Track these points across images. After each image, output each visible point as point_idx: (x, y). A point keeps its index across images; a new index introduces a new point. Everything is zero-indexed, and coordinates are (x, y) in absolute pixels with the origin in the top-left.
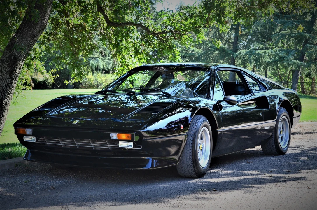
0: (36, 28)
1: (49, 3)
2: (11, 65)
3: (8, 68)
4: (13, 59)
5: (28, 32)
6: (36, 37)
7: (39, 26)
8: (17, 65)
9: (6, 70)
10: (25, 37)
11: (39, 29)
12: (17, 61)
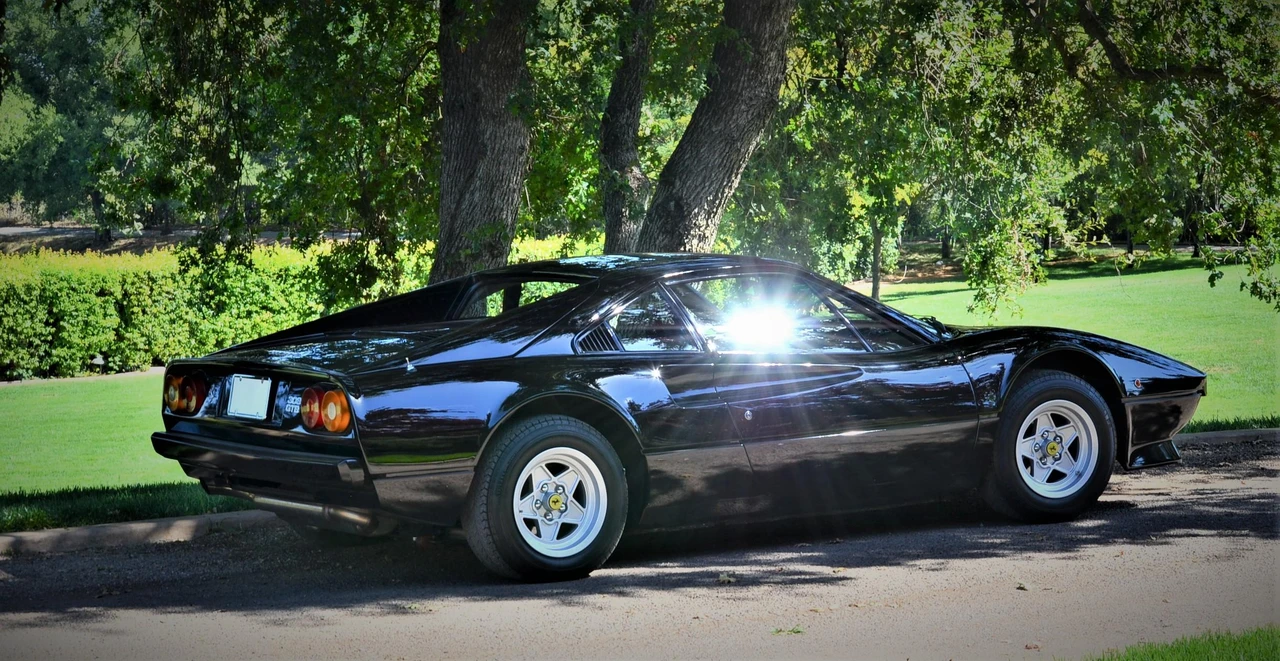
0: (733, 115)
1: (767, 36)
2: (669, 227)
3: (661, 238)
4: (673, 209)
5: (710, 127)
6: (737, 140)
7: (743, 107)
8: (688, 229)
9: (658, 242)
10: (706, 142)
11: (744, 116)
12: (686, 216)
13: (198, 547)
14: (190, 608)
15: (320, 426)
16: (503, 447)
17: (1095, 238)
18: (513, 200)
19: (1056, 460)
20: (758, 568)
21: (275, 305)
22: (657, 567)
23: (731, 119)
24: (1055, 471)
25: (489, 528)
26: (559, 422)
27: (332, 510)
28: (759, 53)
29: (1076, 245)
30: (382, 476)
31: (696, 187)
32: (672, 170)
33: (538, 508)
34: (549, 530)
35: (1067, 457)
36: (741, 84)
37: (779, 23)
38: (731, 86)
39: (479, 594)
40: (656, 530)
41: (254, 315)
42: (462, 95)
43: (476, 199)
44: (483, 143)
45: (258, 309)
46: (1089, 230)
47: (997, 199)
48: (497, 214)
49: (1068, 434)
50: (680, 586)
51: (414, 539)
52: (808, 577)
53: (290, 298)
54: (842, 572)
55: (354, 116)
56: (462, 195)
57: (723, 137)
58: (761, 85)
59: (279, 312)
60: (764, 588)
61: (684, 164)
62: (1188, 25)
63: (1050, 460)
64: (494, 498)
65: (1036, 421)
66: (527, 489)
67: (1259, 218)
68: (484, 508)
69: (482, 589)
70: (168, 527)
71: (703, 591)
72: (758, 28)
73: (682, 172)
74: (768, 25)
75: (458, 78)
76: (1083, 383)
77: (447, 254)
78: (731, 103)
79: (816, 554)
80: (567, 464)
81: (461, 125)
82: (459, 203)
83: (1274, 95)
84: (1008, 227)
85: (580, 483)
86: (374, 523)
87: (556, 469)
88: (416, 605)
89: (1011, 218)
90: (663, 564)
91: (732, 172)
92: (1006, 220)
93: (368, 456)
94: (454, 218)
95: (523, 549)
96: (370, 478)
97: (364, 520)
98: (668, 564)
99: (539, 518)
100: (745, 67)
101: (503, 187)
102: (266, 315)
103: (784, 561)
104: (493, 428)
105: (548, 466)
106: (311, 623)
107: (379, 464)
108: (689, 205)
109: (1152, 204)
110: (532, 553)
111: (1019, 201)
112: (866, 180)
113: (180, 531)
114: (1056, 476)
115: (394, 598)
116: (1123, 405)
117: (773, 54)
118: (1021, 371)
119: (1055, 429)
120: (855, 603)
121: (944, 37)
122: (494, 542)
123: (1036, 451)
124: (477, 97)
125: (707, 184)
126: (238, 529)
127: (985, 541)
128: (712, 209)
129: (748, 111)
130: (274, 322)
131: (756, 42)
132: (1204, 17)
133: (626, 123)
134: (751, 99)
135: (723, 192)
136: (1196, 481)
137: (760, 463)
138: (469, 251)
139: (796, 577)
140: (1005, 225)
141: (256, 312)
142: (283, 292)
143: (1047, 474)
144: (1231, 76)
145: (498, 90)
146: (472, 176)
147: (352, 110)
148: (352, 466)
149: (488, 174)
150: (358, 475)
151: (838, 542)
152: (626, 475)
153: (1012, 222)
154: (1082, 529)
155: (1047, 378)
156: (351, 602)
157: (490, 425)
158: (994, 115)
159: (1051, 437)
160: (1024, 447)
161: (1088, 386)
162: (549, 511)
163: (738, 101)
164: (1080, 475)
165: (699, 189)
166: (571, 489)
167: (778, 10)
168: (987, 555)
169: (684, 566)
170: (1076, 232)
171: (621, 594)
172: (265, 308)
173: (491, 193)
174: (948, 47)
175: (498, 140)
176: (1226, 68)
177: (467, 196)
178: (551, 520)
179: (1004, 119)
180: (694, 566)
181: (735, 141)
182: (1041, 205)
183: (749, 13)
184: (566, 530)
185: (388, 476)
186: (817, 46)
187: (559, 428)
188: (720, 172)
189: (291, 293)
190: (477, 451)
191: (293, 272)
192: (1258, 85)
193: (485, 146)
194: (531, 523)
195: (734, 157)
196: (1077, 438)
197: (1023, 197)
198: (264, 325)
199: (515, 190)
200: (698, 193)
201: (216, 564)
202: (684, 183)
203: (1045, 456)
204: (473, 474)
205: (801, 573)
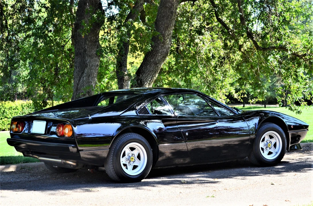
0: (157, 56)
1: (167, 35)
4: (139, 83)
5: (150, 60)
6: (158, 64)
7: (160, 54)
10: (149, 64)
12: (143, 85)
13: (19, 173)
14: (24, 190)
15: (63, 135)
16: (117, 142)
17: (243, 95)
18: (95, 80)
19: (270, 148)
20: (191, 179)
21: (8, 117)
22: (160, 179)
23: (156, 57)
24: (270, 152)
25: (113, 166)
26: (134, 135)
27: (64, 161)
28: (165, 39)
29: (238, 97)
30: (82, 150)
31: (146, 76)
32: (139, 72)
33: (127, 161)
34: (130, 167)
35: (273, 147)
36: (159, 48)
37: (170, 31)
38: (156, 48)
39: (110, 186)
40: (159, 168)
41: (3, 119)
42: (80, 50)
43: (84, 79)
44: (86, 63)
45: (4, 117)
46: (241, 93)
47: (216, 85)
48: (90, 84)
49: (273, 141)
50: (170, 184)
51: (89, 170)
52: (207, 181)
53: (12, 115)
54: (216, 180)
55: (52, 54)
56: (80, 78)
57: (154, 63)
58: (165, 48)
59: (9, 118)
60: (196, 185)
61: (142, 70)
62: (277, 35)
63: (268, 148)
64: (115, 158)
65: (265, 137)
66: (124, 155)
67: (292, 89)
68: (111, 160)
69: (111, 185)
70: (9, 167)
71: (178, 185)
72: (164, 32)
73: (142, 72)
74: (167, 31)
75: (79, 46)
76: (278, 126)
77: (76, 95)
78: (156, 53)
79: (205, 175)
80: (135, 148)
81: (80, 59)
82: (79, 80)
83: (299, 55)
84: (219, 92)
85: (139, 153)
86: (77, 165)
87: (132, 149)
88: (93, 189)
89: (220, 90)
90: (162, 178)
91: (156, 73)
92: (218, 91)
93: (78, 144)
94: (78, 84)
95: (123, 173)
96: (78, 151)
97: (74, 164)
98: (163, 178)
99: (127, 164)
100: (161, 43)
101: (92, 76)
102: (6, 119)
103: (197, 177)
104: (115, 136)
105: (130, 148)
106: (63, 194)
107: (81, 147)
108: (144, 82)
109: (259, 86)
110: (126, 174)
111: (222, 85)
112: (184, 78)
113: (12, 168)
114: (270, 153)
115: (86, 187)
116: (288, 133)
117: (168, 40)
118: (261, 123)
119: (270, 139)
120: (225, 188)
121: (203, 41)
122: (115, 171)
123: (265, 146)
124: (85, 51)
125: (149, 76)
126: (30, 168)
127: (253, 171)
128: (150, 83)
129: (161, 56)
130: (8, 121)
131: (164, 36)
132: (282, 33)
133: (124, 60)
134: (162, 52)
135: (153, 78)
136: (301, 156)
137: (184, 149)
138: (83, 94)
139: (204, 181)
140: (218, 92)
141: (3, 118)
142: (10, 113)
143: (267, 152)
144: (289, 49)
145: (91, 49)
146: (83, 73)
147: (52, 53)
148: (73, 147)
149: (88, 72)
150: (75, 150)
151: (210, 172)
152: (152, 151)
153: (220, 91)
154: (279, 168)
155: (268, 125)
156: (72, 188)
157: (114, 136)
158: (219, 61)
159: (269, 142)
160: (262, 145)
161: (279, 127)
162: (130, 161)
163: (158, 53)
164: (277, 153)
165: (147, 77)
166: (136, 155)
167: (170, 27)
168: (256, 175)
169: (168, 178)
170: (238, 94)
171: (153, 186)
172: (6, 117)
173: (89, 77)
174: (203, 44)
175: (91, 63)
176: (287, 47)
177: (82, 78)
178: (130, 164)
179: (221, 62)
180: (172, 178)
181: (157, 64)
182: (228, 86)
183: (162, 28)
184: (135, 167)
185: (84, 150)
186: (181, 37)
187: (134, 137)
188: (153, 72)
189: (12, 114)
190: (110, 143)
191: (13, 108)
192: (295, 52)
193: (87, 64)
194: (125, 165)
195: (157, 68)
196: (276, 142)
197: (223, 84)
198: (5, 122)
199: (95, 77)
200: (146, 78)
201: (26, 177)
202: (143, 75)
203: (267, 147)
204: (109, 150)
205: (204, 180)
